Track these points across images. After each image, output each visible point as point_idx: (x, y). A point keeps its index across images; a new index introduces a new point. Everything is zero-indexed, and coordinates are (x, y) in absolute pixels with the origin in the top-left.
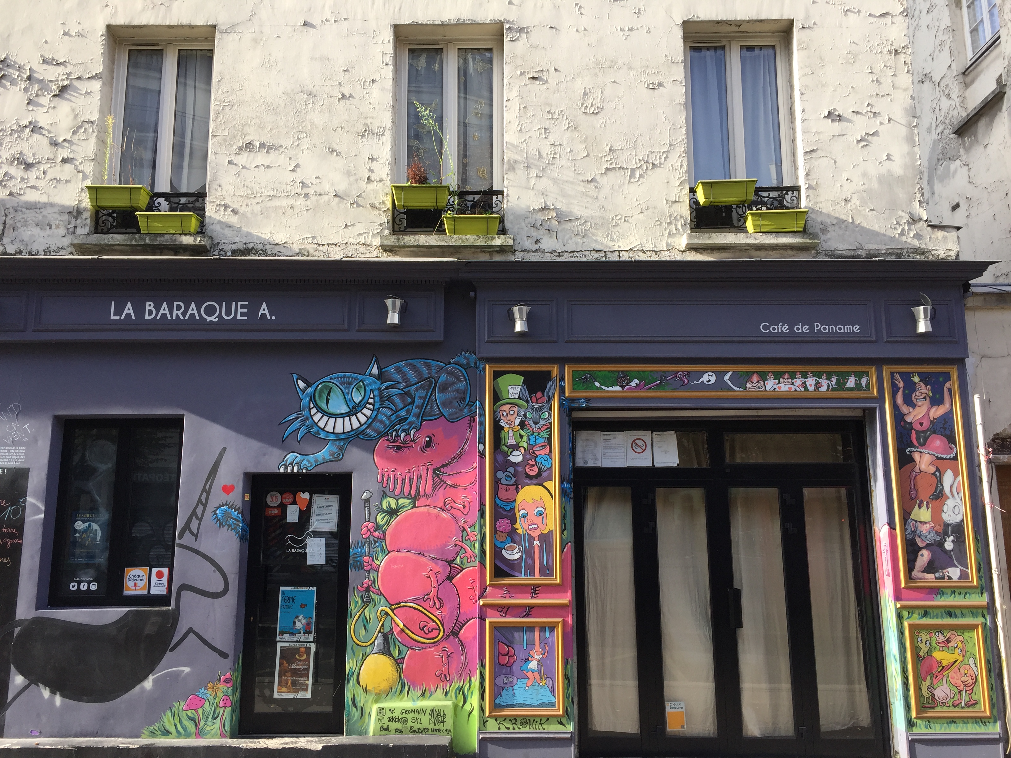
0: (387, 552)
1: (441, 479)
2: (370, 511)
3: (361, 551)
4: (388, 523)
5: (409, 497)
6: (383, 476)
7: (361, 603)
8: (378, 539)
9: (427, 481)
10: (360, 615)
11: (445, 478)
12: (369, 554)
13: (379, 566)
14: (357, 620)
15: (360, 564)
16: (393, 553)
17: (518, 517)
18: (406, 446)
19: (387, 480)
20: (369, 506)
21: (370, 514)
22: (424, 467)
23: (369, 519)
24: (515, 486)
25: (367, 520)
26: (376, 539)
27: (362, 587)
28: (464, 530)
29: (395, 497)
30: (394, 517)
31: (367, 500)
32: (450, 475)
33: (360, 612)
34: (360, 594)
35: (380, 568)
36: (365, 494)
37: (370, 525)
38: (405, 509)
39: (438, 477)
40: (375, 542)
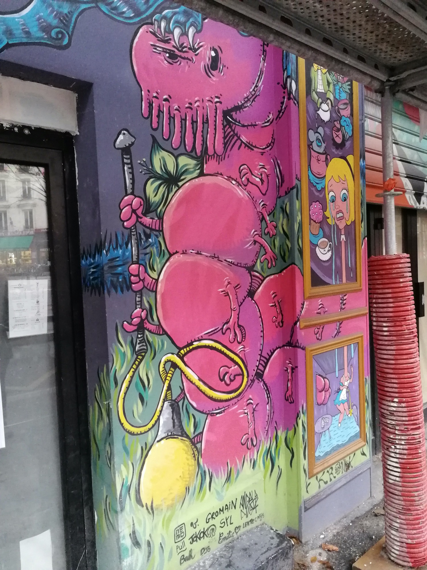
0: (167, 256)
1: (234, 131)
2: (132, 173)
3: (124, 253)
4: (165, 200)
5: (193, 154)
6: (150, 105)
7: (132, 355)
8: (151, 229)
9: (215, 129)
10: (132, 377)
11: (238, 129)
12: (138, 258)
13: (157, 280)
14: (128, 388)
15: (124, 278)
16: (176, 256)
17: (328, 200)
18: (183, 55)
19: (158, 116)
20: (131, 163)
21: (133, 179)
22: (210, 103)
23: (133, 189)
24: (325, 156)
25: (129, 191)
26: (148, 231)
27: (131, 324)
28: (263, 218)
29: (172, 151)
30: (174, 190)
31: (126, 150)
32: (243, 126)
33: (131, 373)
34: (129, 339)
35: (159, 285)
36: (121, 137)
37: (136, 201)
38: (189, 177)
39: (230, 127)
40: (148, 236)
